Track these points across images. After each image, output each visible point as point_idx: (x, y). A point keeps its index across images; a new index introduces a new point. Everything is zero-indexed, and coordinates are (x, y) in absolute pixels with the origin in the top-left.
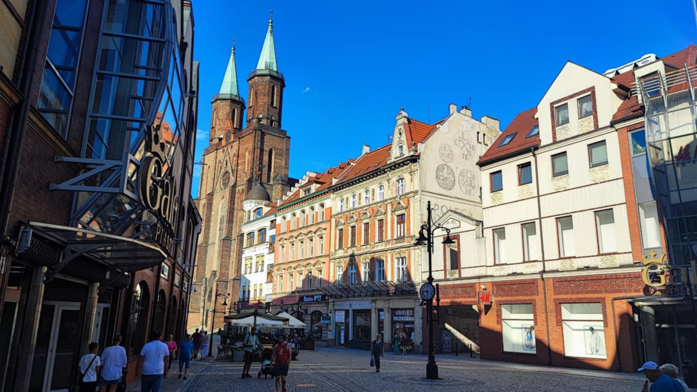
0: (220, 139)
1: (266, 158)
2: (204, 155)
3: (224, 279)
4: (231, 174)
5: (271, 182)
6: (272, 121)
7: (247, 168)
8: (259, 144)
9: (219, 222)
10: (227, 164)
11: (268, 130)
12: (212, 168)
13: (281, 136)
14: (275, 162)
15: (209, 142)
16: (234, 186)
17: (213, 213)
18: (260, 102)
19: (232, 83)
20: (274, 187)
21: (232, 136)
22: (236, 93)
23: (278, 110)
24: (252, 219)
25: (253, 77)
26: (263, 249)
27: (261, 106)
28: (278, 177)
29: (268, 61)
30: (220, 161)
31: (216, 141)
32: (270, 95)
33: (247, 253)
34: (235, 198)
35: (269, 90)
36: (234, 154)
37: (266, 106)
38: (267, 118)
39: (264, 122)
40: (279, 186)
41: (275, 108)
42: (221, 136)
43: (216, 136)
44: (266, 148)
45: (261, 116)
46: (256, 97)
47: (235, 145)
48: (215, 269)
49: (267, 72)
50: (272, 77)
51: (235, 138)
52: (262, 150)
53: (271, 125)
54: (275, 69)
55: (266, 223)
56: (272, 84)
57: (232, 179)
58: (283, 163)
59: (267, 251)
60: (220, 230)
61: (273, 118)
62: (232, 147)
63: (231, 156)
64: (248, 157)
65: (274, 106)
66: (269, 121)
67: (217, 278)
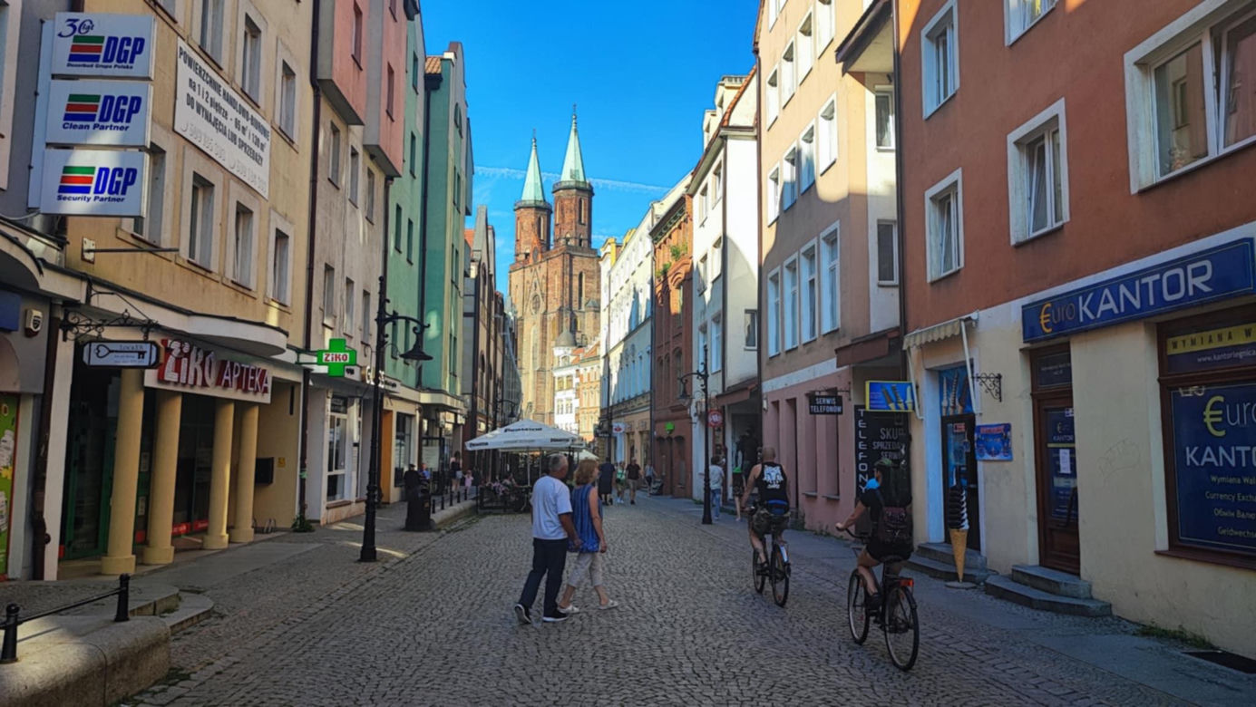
0: (527, 255)
1: (576, 283)
2: (510, 272)
3: (539, 411)
4: (541, 299)
5: (583, 309)
6: (581, 241)
7: (557, 293)
8: (568, 269)
9: (531, 350)
10: (536, 286)
11: (576, 250)
12: (520, 289)
13: (591, 255)
14: (586, 287)
15: (514, 257)
16: (545, 313)
17: (525, 340)
18: (567, 220)
19: (536, 184)
20: (586, 314)
21: (540, 256)
22: (540, 198)
23: (586, 227)
24: (561, 365)
25: (559, 190)
26: (571, 394)
27: (568, 224)
28: (590, 304)
29: (573, 168)
30: (528, 282)
31: (522, 257)
32: (578, 210)
33: (559, 395)
34: (546, 326)
35: (575, 205)
36: (543, 276)
37: (574, 224)
38: (576, 238)
39: (572, 243)
40: (592, 313)
41: (584, 224)
42: (528, 251)
43: (522, 251)
44: (576, 272)
45: (568, 236)
46: (563, 213)
47: (544, 265)
48: (530, 400)
49: (573, 184)
50: (578, 189)
51: (542, 257)
52: (571, 275)
53: (580, 245)
54: (582, 179)
55: (572, 371)
56: (579, 197)
57: (543, 304)
58: (595, 287)
59: (574, 396)
60: (533, 359)
61: (582, 237)
62: (540, 267)
63: (540, 278)
64: (557, 281)
65: (583, 222)
66: (578, 241)
67: (533, 411)
